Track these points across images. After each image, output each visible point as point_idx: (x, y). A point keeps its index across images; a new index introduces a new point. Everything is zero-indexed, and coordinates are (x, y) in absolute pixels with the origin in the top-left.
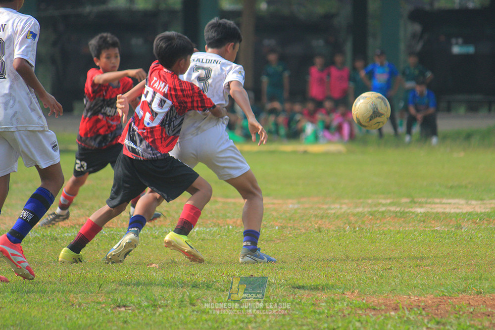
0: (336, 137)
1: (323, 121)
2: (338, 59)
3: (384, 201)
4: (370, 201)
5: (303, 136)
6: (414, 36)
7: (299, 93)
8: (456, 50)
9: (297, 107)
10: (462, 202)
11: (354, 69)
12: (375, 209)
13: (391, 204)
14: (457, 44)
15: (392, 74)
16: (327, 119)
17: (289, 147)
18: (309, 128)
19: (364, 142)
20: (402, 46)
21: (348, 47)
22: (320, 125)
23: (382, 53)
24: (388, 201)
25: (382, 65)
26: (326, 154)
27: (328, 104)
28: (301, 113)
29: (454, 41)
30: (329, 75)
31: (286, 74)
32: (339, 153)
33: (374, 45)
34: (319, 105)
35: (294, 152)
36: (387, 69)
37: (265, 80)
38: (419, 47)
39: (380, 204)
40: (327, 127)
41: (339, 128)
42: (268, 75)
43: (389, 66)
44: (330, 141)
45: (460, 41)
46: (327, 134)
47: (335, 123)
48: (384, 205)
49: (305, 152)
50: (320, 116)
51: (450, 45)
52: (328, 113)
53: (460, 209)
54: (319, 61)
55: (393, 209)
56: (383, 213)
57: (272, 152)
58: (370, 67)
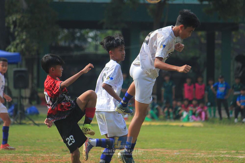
0: (199, 119)
1: (192, 111)
2: (200, 79)
4: (215, 152)
5: (182, 118)
6: (238, 69)
7: (180, 97)
9: (179, 104)
11: (208, 85)
12: (218, 156)
15: (227, 88)
16: (194, 110)
17: (175, 123)
18: (185, 114)
19: (213, 122)
20: (232, 74)
21: (205, 74)
22: (190, 112)
23: (222, 77)
24: (225, 152)
25: (222, 83)
26: (193, 127)
27: (194, 102)
28: (181, 106)
30: (195, 87)
31: (174, 87)
32: (200, 127)
33: (218, 73)
34: (190, 102)
35: (177, 126)
36: (224, 85)
37: (163, 89)
38: (240, 74)
39: (221, 153)
40: (194, 114)
41: (200, 114)
42: (164, 87)
43: (225, 83)
44: (195, 121)
46: (193, 117)
47: (198, 112)
48: (223, 154)
50: (190, 108)
52: (194, 107)
54: (188, 81)
56: (222, 158)
57: (166, 126)
58: (216, 84)
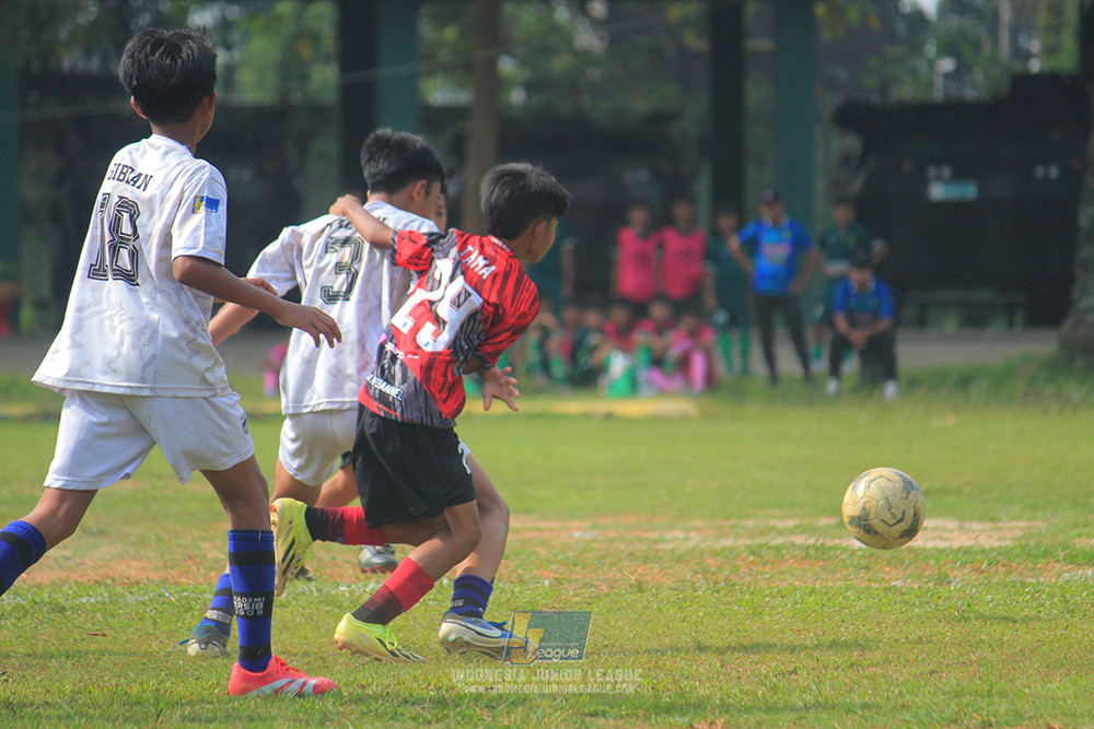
0: (677, 384)
1: (649, 349)
2: (681, 211)
3: (780, 524)
4: (750, 523)
5: (604, 382)
6: (846, 160)
7: (595, 287)
8: (938, 191)
9: (592, 318)
10: (951, 524)
11: (716, 233)
12: (762, 541)
13: (797, 530)
14: (939, 178)
15: (798, 245)
16: (657, 343)
17: (575, 405)
18: (618, 363)
19: (738, 393)
20: (820, 184)
21: (703, 186)
22: (642, 357)
23: (777, 198)
24: (791, 523)
25: (776, 225)
26: (655, 420)
27: (658, 311)
28: (601, 330)
29: (932, 171)
30: (661, 245)
31: (568, 246)
32: (684, 418)
33: (758, 181)
34: (639, 311)
35: (586, 416)
36: (787, 235)
38: (856, 185)
39: (772, 529)
40: (657, 362)
41: (684, 364)
43: (792, 226)
44: (663, 393)
45: (946, 171)
46: (656, 375)
47: (674, 353)
48: (780, 532)
49: (609, 416)
50: (641, 338)
51: (924, 182)
52: (659, 330)
53: (947, 540)
54: (638, 216)
55: (799, 540)
56: (778, 549)
58: (750, 229)
